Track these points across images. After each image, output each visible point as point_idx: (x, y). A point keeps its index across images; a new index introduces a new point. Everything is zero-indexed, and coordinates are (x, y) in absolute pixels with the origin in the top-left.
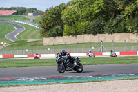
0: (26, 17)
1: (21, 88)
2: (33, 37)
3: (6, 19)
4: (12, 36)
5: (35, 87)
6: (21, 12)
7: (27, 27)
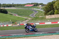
0: (38, 7)
1: (36, 38)
2: (42, 15)
3: (30, 8)
4: (33, 15)
5: (42, 37)
6: (36, 5)
7: (39, 11)
